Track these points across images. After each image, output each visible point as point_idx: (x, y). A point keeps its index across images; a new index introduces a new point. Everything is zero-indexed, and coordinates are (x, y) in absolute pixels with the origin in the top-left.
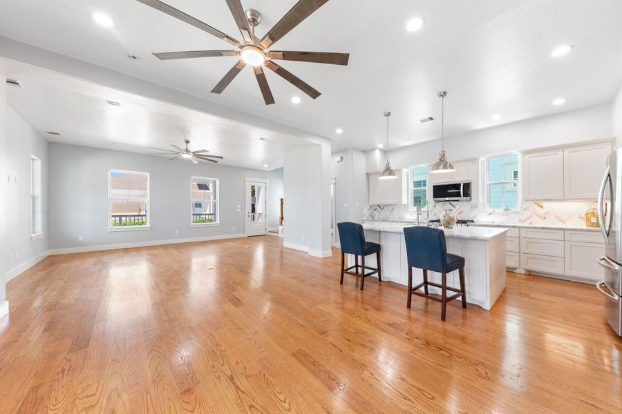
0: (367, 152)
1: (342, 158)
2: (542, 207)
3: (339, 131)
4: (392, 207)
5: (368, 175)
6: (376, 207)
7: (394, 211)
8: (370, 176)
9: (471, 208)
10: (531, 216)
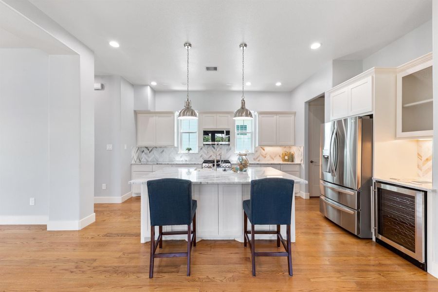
0: (137, 86)
1: (103, 86)
2: (264, 150)
3: (114, 44)
4: (162, 149)
5: (136, 113)
6: (143, 149)
7: (164, 153)
8: (139, 116)
9: (227, 150)
10: (259, 156)
